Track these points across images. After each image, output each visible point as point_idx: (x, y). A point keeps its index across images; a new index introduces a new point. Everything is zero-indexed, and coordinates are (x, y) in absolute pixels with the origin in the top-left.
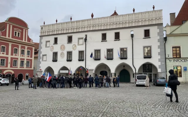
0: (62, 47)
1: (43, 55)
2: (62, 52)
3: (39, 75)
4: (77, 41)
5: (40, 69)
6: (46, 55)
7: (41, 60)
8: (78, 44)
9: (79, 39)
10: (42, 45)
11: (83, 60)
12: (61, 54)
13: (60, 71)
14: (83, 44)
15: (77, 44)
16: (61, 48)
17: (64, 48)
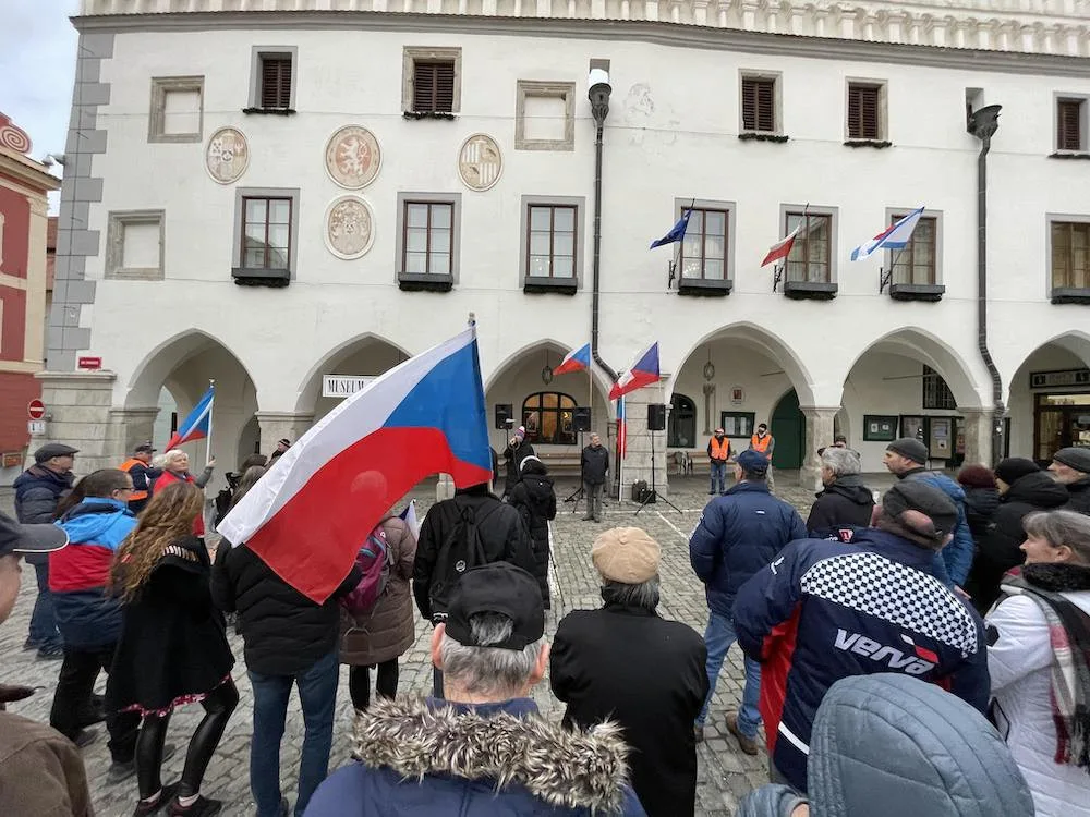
0: (351, 151)
1: (126, 221)
2: (352, 201)
3: (67, 416)
4: (511, 110)
5: (81, 354)
6: (153, 219)
7: (95, 266)
8: (522, 143)
9: (532, 90)
10: (101, 109)
11: (568, 290)
12: (335, 219)
13: (327, 379)
14: (568, 143)
15: (504, 135)
16: (335, 158)
17: (366, 163)
